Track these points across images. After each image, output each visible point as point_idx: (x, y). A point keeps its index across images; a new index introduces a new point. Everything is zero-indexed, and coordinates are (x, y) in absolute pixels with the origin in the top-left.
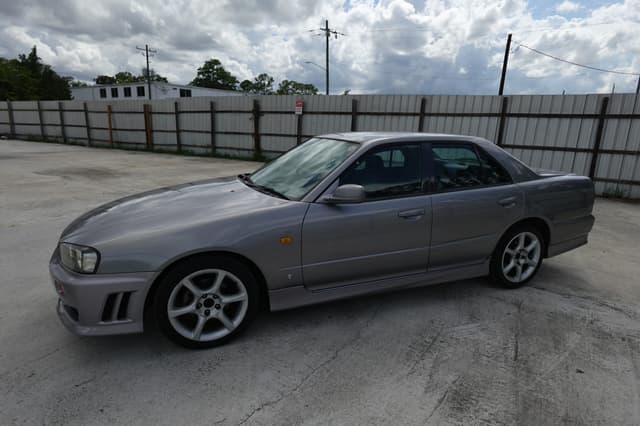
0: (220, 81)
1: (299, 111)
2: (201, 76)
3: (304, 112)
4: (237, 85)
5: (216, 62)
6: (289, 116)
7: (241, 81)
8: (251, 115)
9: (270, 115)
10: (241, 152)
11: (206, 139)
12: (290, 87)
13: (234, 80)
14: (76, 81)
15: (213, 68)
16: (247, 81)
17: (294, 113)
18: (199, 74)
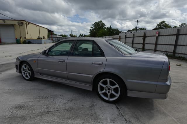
1: (157, 35)
2: (157, 27)
3: (159, 36)
5: (164, 22)
6: (154, 37)
7: (173, 27)
8: (143, 38)
9: (148, 37)
13: (170, 27)
14: (123, 32)
15: (162, 24)
17: (155, 36)
18: (157, 26)
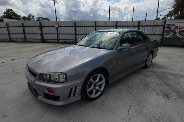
0: (14, 17)
4: (20, 18)
5: (11, 10)
7: (22, 17)
8: (39, 28)
10: (36, 40)
11: (22, 36)
12: (41, 19)
13: (19, 16)
15: (10, 12)
16: (24, 17)
18: (4, 14)
